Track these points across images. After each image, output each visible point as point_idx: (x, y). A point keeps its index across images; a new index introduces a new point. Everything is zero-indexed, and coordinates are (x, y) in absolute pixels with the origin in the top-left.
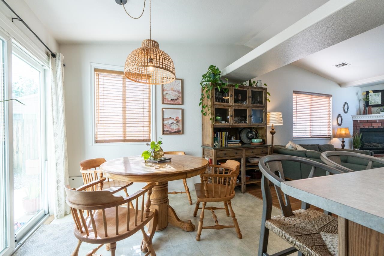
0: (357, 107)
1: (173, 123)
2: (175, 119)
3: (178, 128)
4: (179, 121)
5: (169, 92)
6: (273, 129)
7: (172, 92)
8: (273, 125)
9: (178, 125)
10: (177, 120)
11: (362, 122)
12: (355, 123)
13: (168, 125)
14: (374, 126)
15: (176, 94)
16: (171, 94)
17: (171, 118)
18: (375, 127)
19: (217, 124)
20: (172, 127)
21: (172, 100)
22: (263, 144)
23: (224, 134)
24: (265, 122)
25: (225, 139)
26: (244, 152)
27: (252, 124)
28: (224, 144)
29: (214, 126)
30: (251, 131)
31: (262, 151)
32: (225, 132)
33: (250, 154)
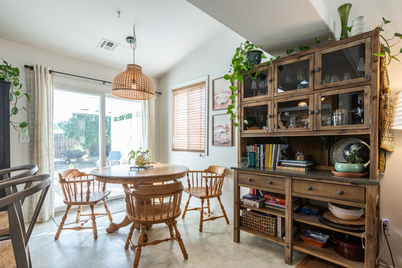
1: (222, 132)
2: (225, 127)
3: (228, 138)
4: (228, 129)
5: (219, 96)
7: (222, 94)
9: (227, 134)
10: (226, 127)
13: (218, 135)
15: (226, 96)
16: (221, 97)
17: (220, 126)
19: (248, 132)
20: (221, 137)
21: (222, 104)
22: (362, 177)
23: (272, 148)
24: (370, 121)
25: (273, 157)
26: (288, 183)
27: (322, 128)
28: (270, 165)
29: (241, 135)
30: (352, 144)
31: (342, 193)
32: (274, 145)
33: (303, 191)
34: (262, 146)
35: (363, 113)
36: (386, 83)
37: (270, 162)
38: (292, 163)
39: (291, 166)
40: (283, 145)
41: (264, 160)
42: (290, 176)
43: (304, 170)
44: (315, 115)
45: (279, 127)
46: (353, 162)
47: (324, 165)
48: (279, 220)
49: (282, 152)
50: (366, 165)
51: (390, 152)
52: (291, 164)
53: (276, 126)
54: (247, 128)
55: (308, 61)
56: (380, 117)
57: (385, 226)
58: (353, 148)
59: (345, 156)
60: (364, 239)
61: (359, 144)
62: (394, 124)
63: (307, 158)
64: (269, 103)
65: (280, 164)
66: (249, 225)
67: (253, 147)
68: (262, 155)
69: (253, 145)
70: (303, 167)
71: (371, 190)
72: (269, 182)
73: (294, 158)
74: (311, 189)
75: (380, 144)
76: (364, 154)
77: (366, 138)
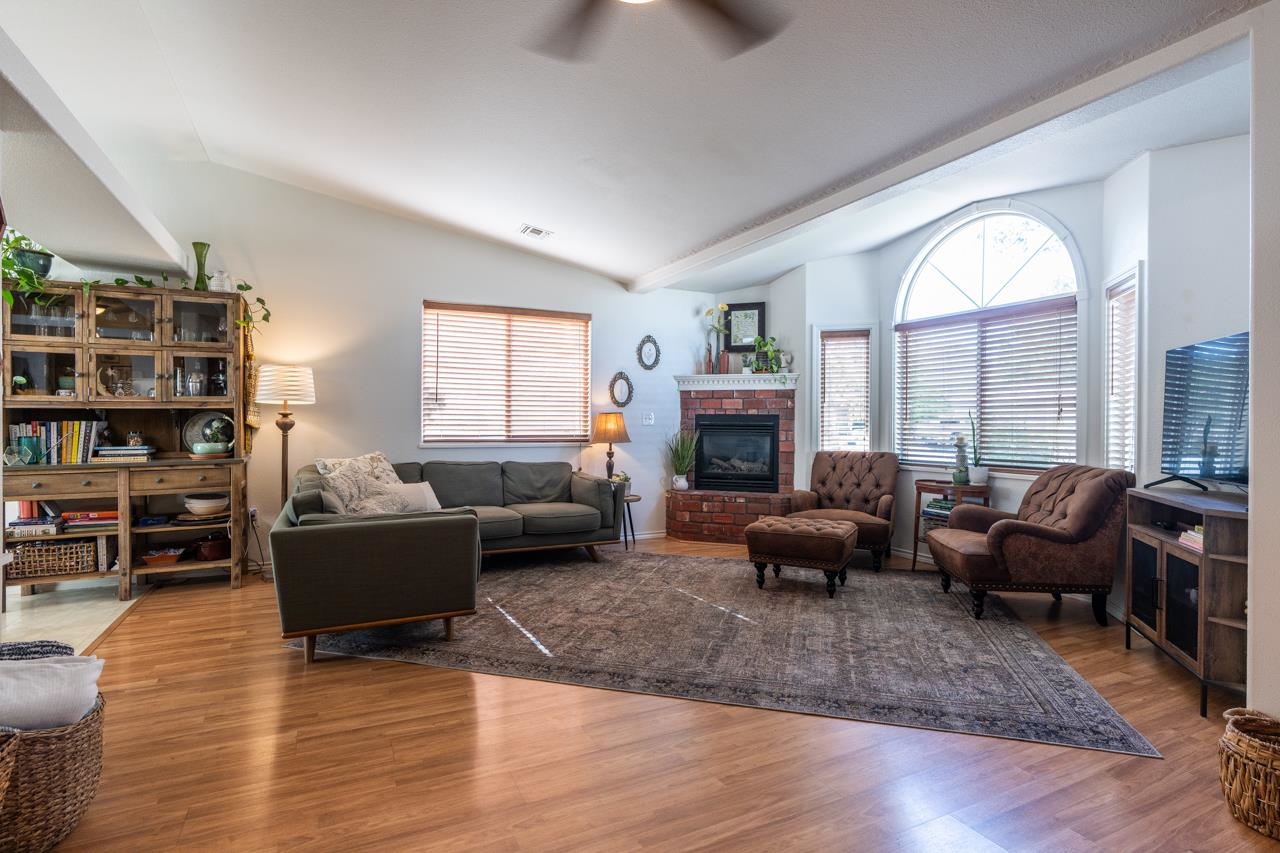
0: (698, 351)
6: (285, 416)
8: (285, 401)
11: (701, 396)
12: (686, 398)
14: (726, 410)
18: (728, 413)
19: (20, 398)
22: (227, 457)
23: (79, 427)
24: (234, 395)
25: (81, 442)
26: (122, 479)
27: (173, 399)
28: (76, 458)
29: (4, 404)
30: (213, 420)
31: (204, 479)
32: (84, 423)
33: (149, 485)
34: (54, 425)
35: (225, 382)
36: (250, 349)
37: (74, 453)
38: (122, 450)
39: (119, 455)
40: (101, 423)
41: (60, 450)
42: (125, 467)
43: (146, 458)
44: (164, 381)
45: (98, 394)
46: (216, 442)
47: (174, 450)
48: (102, 544)
49: (100, 435)
50: (230, 445)
51: (257, 429)
52: (119, 452)
53: (94, 392)
54: (19, 391)
55: (151, 304)
56: (245, 388)
57: (253, 516)
58: (215, 424)
59: (204, 435)
60: (230, 527)
61: (222, 420)
62: (257, 398)
63: (146, 442)
64: (78, 352)
65: (96, 454)
66: (30, 573)
67: (29, 427)
68: (54, 442)
69: (28, 423)
70: (144, 455)
71: (236, 470)
72: (84, 483)
73: (123, 443)
74: (161, 481)
75: (245, 419)
76: (228, 432)
77: (230, 413)
